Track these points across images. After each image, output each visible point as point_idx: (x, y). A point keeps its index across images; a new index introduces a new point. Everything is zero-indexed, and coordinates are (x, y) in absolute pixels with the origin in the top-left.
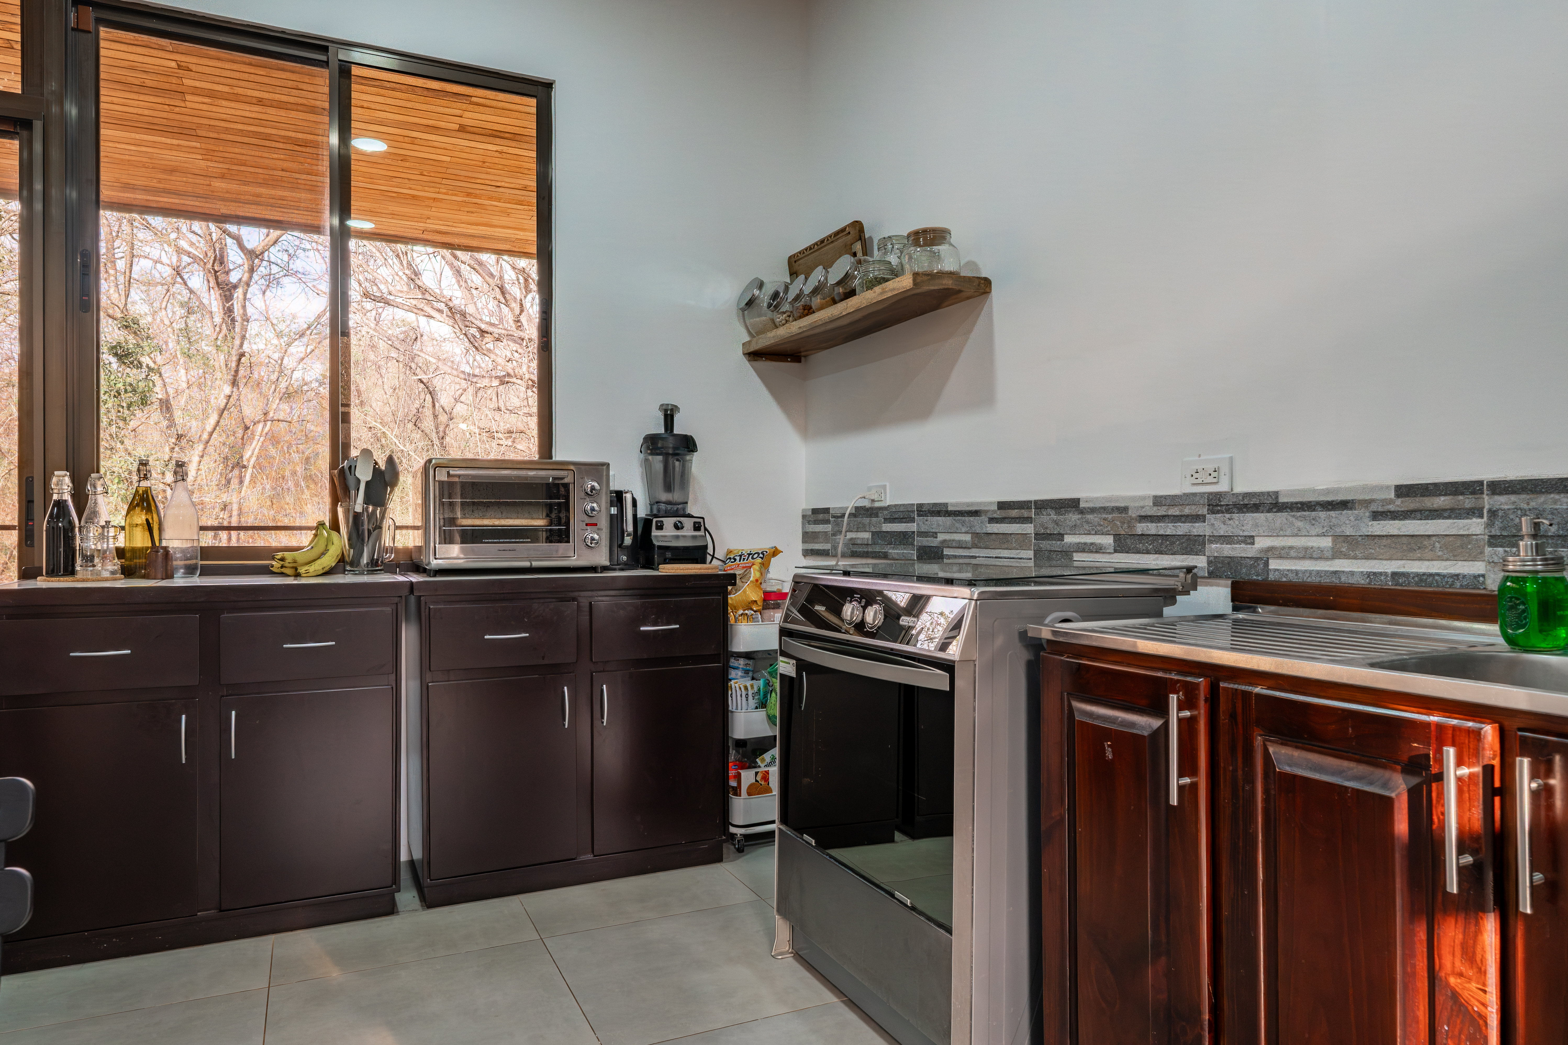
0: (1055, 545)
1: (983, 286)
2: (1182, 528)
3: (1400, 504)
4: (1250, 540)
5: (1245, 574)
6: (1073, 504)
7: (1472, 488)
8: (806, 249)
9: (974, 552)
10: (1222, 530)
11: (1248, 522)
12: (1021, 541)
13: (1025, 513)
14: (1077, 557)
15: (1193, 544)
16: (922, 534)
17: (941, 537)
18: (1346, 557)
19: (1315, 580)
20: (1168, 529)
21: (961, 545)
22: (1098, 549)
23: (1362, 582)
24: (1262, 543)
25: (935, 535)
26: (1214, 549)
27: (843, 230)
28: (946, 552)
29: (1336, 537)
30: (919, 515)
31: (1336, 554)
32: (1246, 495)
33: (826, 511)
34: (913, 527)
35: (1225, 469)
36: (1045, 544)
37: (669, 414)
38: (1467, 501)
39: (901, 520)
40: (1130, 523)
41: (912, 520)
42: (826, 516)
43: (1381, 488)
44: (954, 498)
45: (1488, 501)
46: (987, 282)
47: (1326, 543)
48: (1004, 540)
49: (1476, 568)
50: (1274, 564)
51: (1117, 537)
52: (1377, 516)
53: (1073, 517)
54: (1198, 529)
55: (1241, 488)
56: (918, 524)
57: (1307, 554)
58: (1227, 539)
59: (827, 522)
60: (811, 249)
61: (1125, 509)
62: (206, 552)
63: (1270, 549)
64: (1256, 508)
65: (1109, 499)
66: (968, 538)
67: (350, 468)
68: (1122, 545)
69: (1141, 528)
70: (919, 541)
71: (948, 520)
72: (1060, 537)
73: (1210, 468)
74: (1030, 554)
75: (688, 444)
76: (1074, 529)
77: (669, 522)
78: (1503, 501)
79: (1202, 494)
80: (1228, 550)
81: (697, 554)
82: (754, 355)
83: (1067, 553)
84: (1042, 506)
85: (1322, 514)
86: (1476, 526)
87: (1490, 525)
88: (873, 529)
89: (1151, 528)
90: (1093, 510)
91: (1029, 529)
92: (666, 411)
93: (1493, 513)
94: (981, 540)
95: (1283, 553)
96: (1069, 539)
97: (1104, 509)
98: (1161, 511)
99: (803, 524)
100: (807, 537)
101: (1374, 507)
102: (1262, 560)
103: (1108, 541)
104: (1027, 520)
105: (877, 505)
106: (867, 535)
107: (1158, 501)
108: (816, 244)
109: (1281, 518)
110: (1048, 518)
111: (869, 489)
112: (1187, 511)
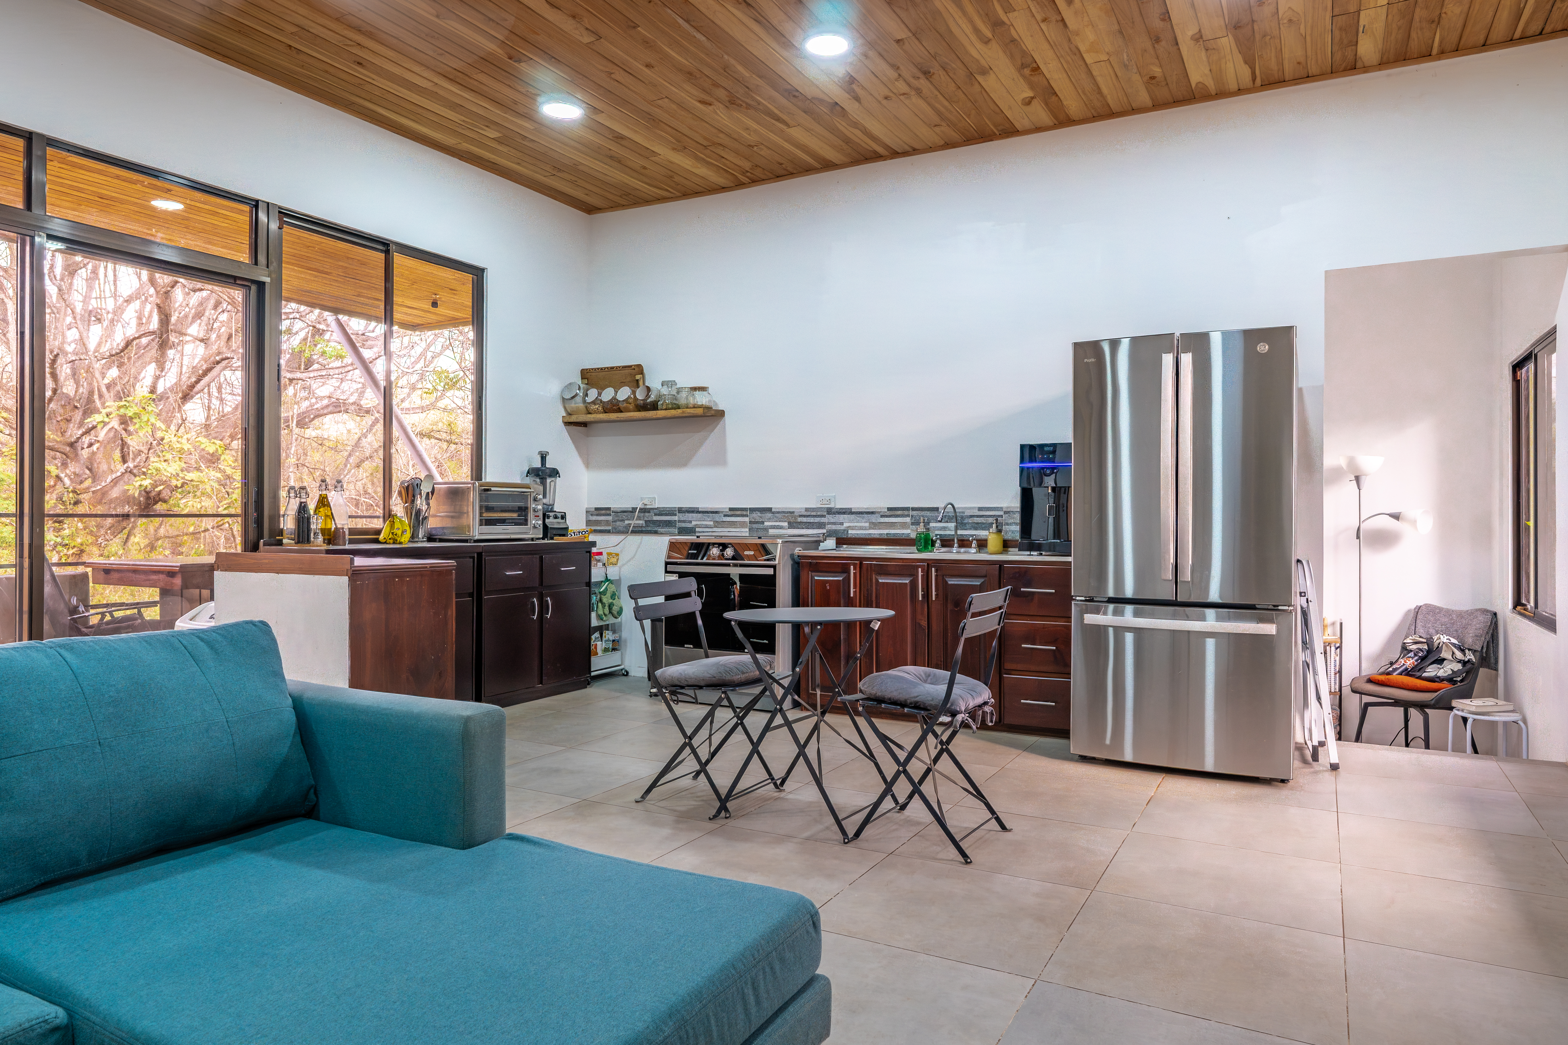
0: (761, 526)
1: (721, 414)
2: (817, 520)
3: (888, 513)
4: (842, 524)
5: (840, 535)
6: (769, 510)
7: (907, 509)
8: (598, 369)
9: (715, 529)
10: (832, 520)
11: (841, 518)
12: (743, 525)
13: (745, 513)
14: (770, 531)
15: (821, 525)
16: (680, 521)
17: (694, 523)
18: (873, 529)
19: (863, 536)
20: (812, 520)
21: (707, 527)
22: (781, 528)
23: (878, 536)
24: (846, 525)
25: (690, 522)
26: (829, 527)
27: (631, 366)
28: (697, 530)
29: (870, 523)
30: (679, 513)
31: (870, 528)
32: (841, 509)
33: (609, 509)
34: (676, 518)
35: (833, 499)
36: (754, 526)
37: (543, 457)
38: (906, 513)
39: (666, 515)
40: (795, 517)
41: (675, 515)
42: (608, 512)
43: (883, 508)
44: (702, 505)
45: (911, 513)
46: (723, 411)
47: (867, 525)
48: (733, 524)
49: (908, 531)
50: (850, 532)
51: (789, 523)
52: (882, 516)
53: (769, 515)
54: (823, 520)
55: (838, 506)
56: (679, 517)
57: (861, 528)
58: (834, 523)
59: (609, 515)
60: (602, 369)
61: (793, 512)
62: (352, 531)
63: (849, 527)
64: (844, 513)
65: (786, 508)
66: (712, 523)
67: (417, 485)
68: (791, 525)
69: (799, 519)
70: (678, 525)
71: (700, 515)
72: (763, 523)
73: (828, 499)
74: (747, 530)
75: (555, 473)
76: (769, 520)
77: (551, 514)
78: (915, 513)
79: (825, 508)
80: (834, 527)
81: (563, 532)
82: (567, 424)
83: (766, 529)
84: (752, 510)
85: (866, 516)
86: (908, 520)
87: (911, 519)
88: (646, 519)
89: (805, 520)
90: (778, 512)
91: (747, 519)
92: (542, 454)
93: (912, 516)
94: (718, 524)
95: (853, 528)
96: (766, 524)
97: (784, 512)
98: (809, 514)
99: (587, 516)
100: (589, 523)
101: (881, 514)
102: (846, 531)
103: (786, 524)
104: (746, 516)
105: (648, 507)
106: (641, 522)
107: (807, 509)
108: (607, 368)
109: (853, 516)
110: (756, 516)
111: (642, 499)
112: (819, 514)
